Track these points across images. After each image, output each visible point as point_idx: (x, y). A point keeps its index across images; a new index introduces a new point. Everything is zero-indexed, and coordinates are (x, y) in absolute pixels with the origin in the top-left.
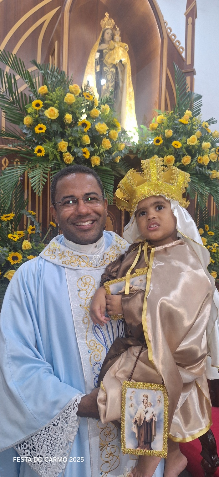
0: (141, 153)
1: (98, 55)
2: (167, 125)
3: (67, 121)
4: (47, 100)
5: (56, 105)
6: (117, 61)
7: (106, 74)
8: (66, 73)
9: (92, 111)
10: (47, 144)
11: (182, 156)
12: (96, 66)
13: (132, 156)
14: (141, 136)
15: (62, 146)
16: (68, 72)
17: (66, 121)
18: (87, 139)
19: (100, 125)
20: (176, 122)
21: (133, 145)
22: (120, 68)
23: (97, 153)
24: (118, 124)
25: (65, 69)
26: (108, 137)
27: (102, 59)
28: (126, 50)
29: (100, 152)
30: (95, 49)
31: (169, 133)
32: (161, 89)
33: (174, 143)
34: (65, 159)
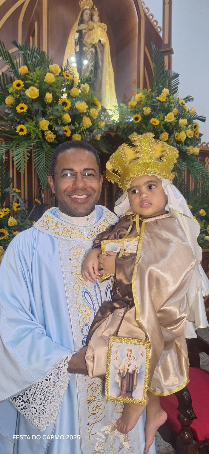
0: (121, 131)
1: (77, 35)
2: (145, 103)
3: (48, 101)
4: (28, 80)
5: (36, 84)
6: (96, 41)
7: (86, 54)
8: (46, 53)
9: (72, 90)
10: (29, 123)
11: (160, 133)
12: (75, 46)
13: (113, 134)
14: (121, 114)
15: (43, 125)
16: (48, 52)
17: (46, 100)
18: (67, 118)
19: (80, 104)
20: (154, 100)
21: (112, 123)
22: (99, 48)
23: (78, 131)
24: (98, 103)
25: (45, 49)
26: (89, 116)
27: (82, 39)
28: (105, 30)
29: (80, 131)
30: (74, 30)
31: (147, 110)
32: (139, 68)
33: (152, 120)
34: (46, 138)
